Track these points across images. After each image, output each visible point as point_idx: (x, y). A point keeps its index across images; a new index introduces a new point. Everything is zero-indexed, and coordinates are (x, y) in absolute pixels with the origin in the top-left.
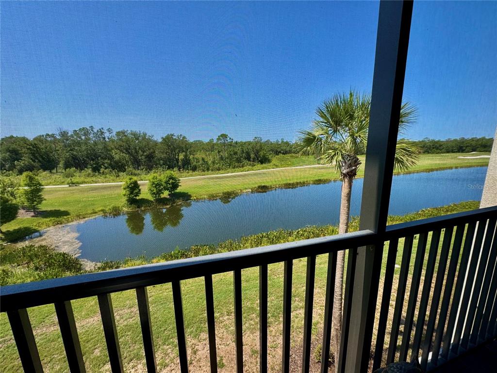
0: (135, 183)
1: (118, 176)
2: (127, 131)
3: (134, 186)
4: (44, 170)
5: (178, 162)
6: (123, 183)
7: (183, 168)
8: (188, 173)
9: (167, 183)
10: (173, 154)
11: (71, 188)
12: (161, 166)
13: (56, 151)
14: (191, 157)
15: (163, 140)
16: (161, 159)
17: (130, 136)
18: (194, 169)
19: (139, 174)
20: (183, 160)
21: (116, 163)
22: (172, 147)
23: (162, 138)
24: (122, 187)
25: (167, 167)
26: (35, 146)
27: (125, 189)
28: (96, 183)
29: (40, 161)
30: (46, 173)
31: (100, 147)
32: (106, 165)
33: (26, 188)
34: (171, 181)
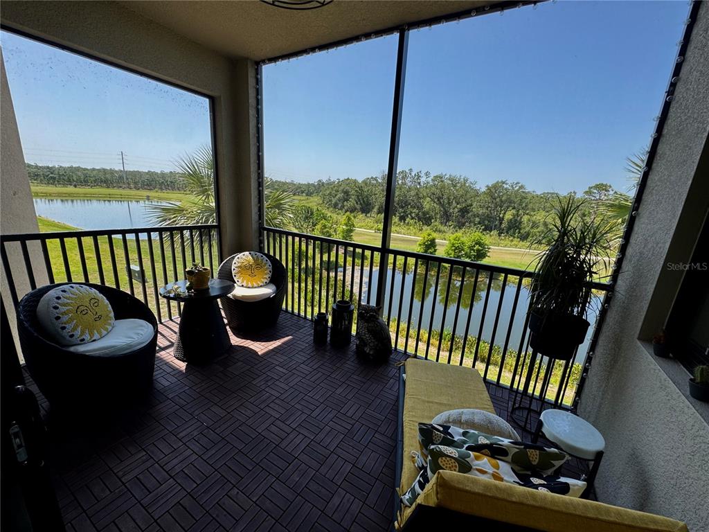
0: (433, 241)
1: (421, 230)
2: (446, 175)
3: (430, 245)
4: (362, 213)
5: (501, 223)
6: (420, 239)
7: (507, 233)
8: (512, 241)
9: (471, 248)
10: (497, 211)
11: (376, 234)
12: (475, 225)
13: (375, 194)
14: (525, 218)
15: (488, 189)
16: (478, 216)
17: (447, 182)
18: (524, 238)
19: (444, 232)
20: (510, 221)
21: (424, 214)
22: (498, 200)
23: (487, 186)
24: (418, 243)
25: (483, 227)
26: (361, 188)
27: (420, 245)
28: (398, 233)
29: (361, 204)
30: (361, 216)
31: (413, 193)
32: (413, 215)
33: (344, 227)
34: (477, 247)
